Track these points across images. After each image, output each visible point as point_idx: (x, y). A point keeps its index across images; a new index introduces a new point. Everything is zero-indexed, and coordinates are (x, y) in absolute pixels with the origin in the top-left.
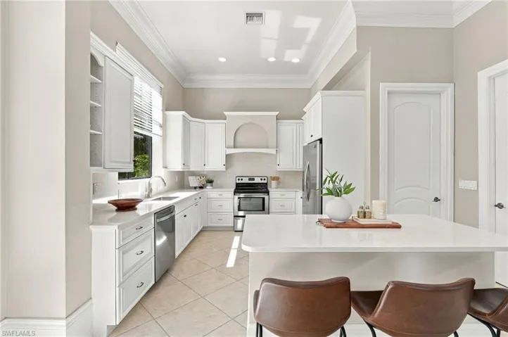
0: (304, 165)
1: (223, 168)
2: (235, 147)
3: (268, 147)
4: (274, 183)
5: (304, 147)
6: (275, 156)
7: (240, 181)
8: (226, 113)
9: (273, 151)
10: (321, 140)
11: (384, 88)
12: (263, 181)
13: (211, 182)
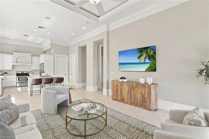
0: (40, 68)
1: (12, 69)
2: (16, 63)
3: (29, 63)
4: (31, 73)
5: (40, 64)
6: (31, 66)
7: (18, 73)
8: (13, 53)
9: (31, 65)
10: (43, 64)
11: (56, 55)
12: (27, 73)
13: (6, 73)
